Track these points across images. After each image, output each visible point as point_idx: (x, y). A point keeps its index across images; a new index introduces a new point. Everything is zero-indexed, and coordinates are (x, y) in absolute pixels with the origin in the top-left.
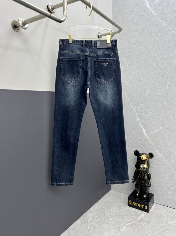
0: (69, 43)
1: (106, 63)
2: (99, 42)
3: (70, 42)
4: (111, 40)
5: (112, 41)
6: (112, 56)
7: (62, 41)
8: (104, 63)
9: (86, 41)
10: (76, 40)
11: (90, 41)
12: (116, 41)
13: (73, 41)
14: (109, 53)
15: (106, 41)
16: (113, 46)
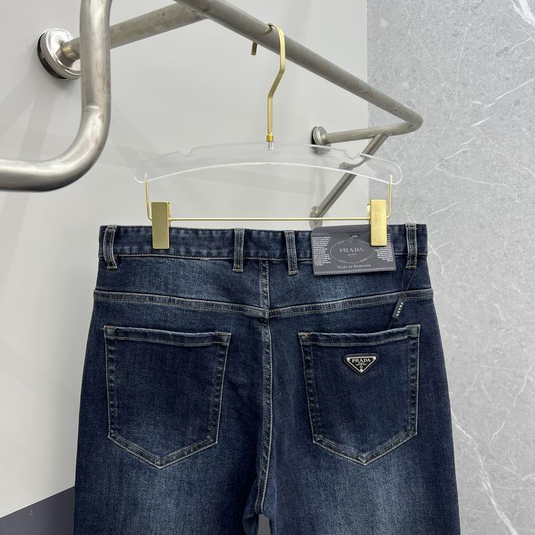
0: (155, 246)
1: (366, 358)
2: (325, 240)
3: (162, 242)
4: (390, 228)
5: (399, 234)
6: (397, 314)
7: (114, 237)
8: (356, 359)
9: (248, 233)
10: (196, 231)
11: (275, 233)
12: (420, 232)
13: (177, 236)
14: (384, 302)
15: (364, 232)
16: (402, 258)
